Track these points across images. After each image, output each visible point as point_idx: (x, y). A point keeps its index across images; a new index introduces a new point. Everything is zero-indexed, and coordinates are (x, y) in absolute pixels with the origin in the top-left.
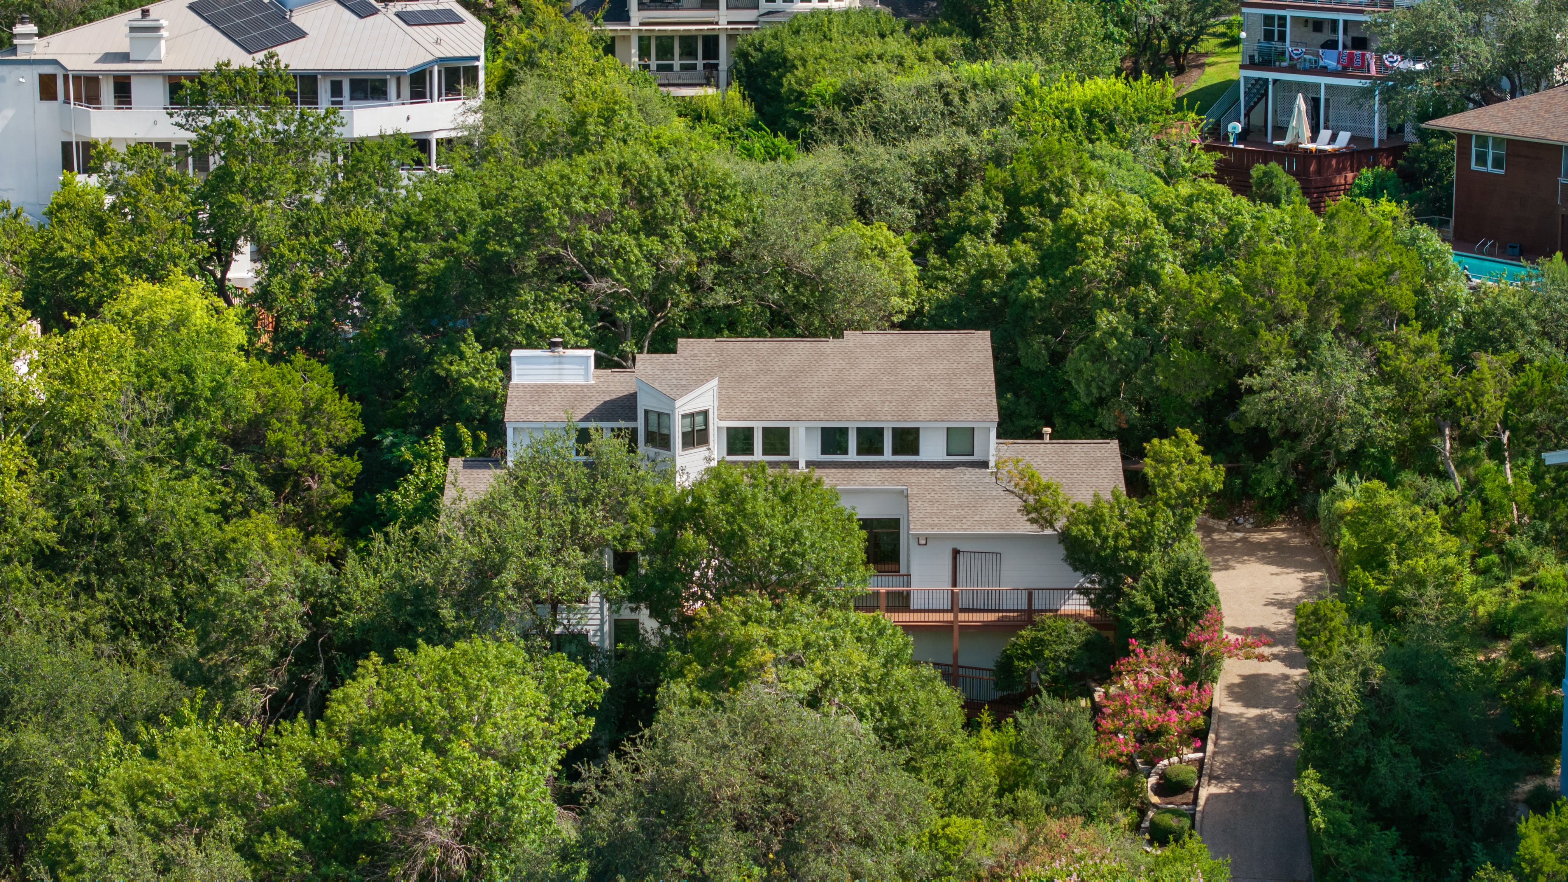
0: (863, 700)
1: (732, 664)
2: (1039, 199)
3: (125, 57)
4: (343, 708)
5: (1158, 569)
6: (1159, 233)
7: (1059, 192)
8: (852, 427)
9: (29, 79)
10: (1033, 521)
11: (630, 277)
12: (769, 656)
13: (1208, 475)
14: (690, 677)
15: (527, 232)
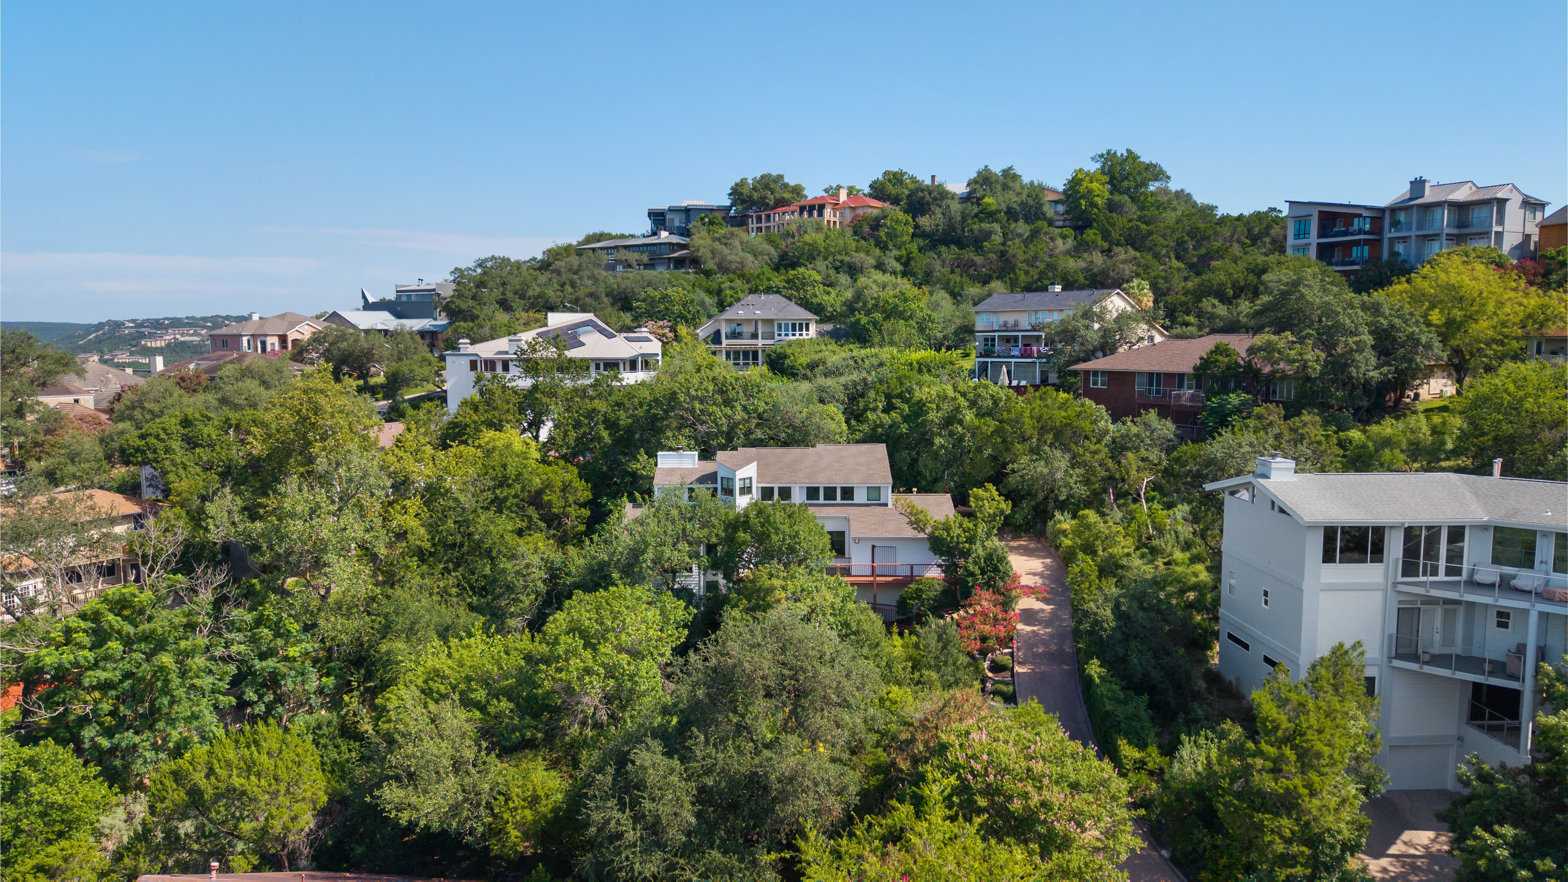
0: (832, 619)
1: (763, 600)
2: (900, 396)
3: (507, 353)
4: (553, 626)
5: (981, 552)
6: (962, 402)
7: (909, 393)
8: (821, 486)
9: (465, 362)
10: (914, 529)
11: (717, 425)
12: (783, 595)
13: (1003, 505)
14: (741, 607)
15: (669, 404)
